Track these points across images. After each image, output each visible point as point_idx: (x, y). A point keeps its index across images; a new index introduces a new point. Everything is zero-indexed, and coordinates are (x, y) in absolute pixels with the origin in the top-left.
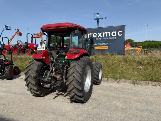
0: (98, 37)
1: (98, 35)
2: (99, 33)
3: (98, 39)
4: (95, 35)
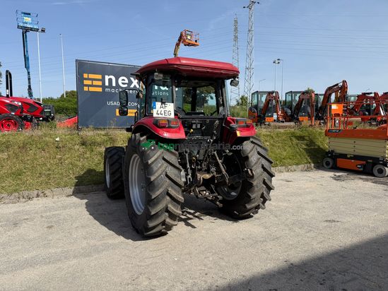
1: (130, 82)
2: (132, 79)
3: (131, 92)
4: (123, 82)
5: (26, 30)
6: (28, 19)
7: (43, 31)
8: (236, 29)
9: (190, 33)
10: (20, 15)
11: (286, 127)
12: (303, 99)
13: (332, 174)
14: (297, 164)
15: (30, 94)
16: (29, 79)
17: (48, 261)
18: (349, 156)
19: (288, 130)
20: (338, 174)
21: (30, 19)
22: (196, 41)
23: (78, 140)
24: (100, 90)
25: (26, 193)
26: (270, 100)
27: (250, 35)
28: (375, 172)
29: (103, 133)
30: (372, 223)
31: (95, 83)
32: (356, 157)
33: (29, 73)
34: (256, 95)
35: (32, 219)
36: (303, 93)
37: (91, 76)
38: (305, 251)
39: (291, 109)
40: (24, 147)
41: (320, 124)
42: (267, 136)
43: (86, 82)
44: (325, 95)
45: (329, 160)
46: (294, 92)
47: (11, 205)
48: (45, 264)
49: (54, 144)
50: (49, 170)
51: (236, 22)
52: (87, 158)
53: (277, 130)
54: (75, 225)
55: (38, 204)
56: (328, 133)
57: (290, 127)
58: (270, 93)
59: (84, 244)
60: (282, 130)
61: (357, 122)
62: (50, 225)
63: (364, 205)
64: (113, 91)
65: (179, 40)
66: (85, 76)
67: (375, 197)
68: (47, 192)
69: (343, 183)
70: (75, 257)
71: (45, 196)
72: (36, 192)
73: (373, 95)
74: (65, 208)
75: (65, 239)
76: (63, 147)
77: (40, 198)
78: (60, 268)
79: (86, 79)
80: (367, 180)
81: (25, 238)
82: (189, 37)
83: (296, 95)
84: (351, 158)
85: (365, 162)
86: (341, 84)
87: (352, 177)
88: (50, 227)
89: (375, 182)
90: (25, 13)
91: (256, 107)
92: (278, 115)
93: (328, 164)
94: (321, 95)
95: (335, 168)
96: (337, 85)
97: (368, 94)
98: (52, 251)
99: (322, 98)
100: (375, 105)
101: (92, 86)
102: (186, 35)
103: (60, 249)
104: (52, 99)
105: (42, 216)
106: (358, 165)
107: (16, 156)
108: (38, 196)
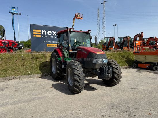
0: (53, 35)
1: (52, 33)
2: (53, 32)
3: (53, 37)
5: (13, 14)
6: (14, 10)
7: (20, 14)
8: (98, 13)
9: (79, 14)
10: (11, 8)
11: (117, 51)
12: (125, 40)
13: (136, 70)
14: (122, 66)
15: (15, 39)
16: (14, 33)
17: (12, 103)
18: (143, 63)
19: (118, 52)
20: (138, 70)
21: (14, 9)
22: (81, 17)
23: (31, 56)
24: (40, 36)
25: (8, 78)
26: (111, 40)
27: (104, 15)
28: (154, 69)
29: (41, 53)
30: (150, 89)
31: (38, 33)
32: (146, 63)
33: (14, 31)
34: (105, 39)
35: (9, 88)
36: (125, 37)
37: (36, 31)
38: (120, 100)
39: (120, 44)
40: (8, 59)
41: (132, 50)
42: (109, 54)
43: (34, 33)
44: (134, 38)
45: (135, 64)
46: (121, 37)
47: (2, 82)
48: (11, 105)
49: (21, 58)
50: (18, 68)
51: (98, 10)
52: (34, 64)
53: (114, 52)
54: (26, 90)
55: (13, 82)
56: (135, 53)
57: (119, 51)
58: (111, 38)
59: (28, 97)
60: (116, 52)
61: (147, 49)
62: (16, 90)
63: (148, 82)
64: (45, 36)
65: (75, 17)
66: (34, 30)
67: (153, 79)
68: (17, 77)
69: (140, 73)
70: (24, 102)
71: (16, 79)
72: (12, 77)
73: (154, 38)
74: (23, 83)
75: (21, 95)
76: (25, 59)
77: (14, 80)
78: (17, 106)
79: (34, 32)
80: (151, 72)
81: (5, 95)
82: (79, 16)
83: (122, 39)
84: (144, 63)
85: (150, 65)
86: (141, 34)
87: (144, 71)
88: (16, 91)
89: (154, 73)
90: (12, 7)
91: (106, 43)
92: (114, 46)
93: (134, 66)
94: (133, 38)
95: (137, 67)
96: (139, 34)
97: (152, 37)
98: (15, 100)
99: (133, 39)
100: (155, 42)
101: (37, 35)
102: (78, 15)
103: (18, 99)
104: (24, 41)
105: (14, 87)
106: (147, 66)
107: (5, 63)
108: (13, 79)
